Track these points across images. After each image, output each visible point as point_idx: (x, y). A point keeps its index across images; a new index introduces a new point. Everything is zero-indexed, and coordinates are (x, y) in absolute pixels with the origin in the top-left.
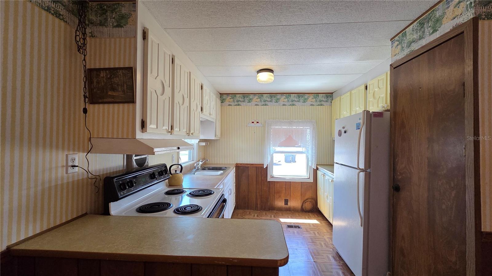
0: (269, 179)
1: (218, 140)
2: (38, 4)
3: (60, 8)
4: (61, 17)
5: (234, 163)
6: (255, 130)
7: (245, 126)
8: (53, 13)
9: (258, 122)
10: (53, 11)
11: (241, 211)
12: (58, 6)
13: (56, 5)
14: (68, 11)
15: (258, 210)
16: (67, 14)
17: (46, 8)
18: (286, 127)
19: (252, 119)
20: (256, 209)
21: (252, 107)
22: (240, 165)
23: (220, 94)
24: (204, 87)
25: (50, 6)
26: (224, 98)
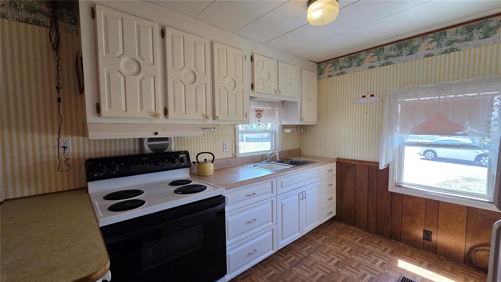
0: (391, 188)
1: (315, 125)
2: (15, 19)
3: (39, 17)
4: (42, 24)
5: (334, 157)
6: (367, 108)
7: (352, 104)
8: (32, 23)
9: (372, 96)
10: (32, 21)
11: (343, 225)
12: (36, 16)
13: (34, 16)
14: (48, 17)
15: (369, 232)
16: (47, 20)
17: (24, 20)
18: (429, 98)
19: (363, 91)
20: (367, 228)
21: (362, 72)
22: (342, 161)
23: (318, 63)
24: (256, 58)
25: (28, 17)
26: (322, 67)
